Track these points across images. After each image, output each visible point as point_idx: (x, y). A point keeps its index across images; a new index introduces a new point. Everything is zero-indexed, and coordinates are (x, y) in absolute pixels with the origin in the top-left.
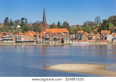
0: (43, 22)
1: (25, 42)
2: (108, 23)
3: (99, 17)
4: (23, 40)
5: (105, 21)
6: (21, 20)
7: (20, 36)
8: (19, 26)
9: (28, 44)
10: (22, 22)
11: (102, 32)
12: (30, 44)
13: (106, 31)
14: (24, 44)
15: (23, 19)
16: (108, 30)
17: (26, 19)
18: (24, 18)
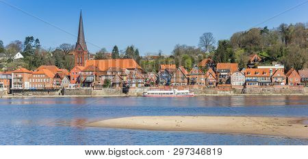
0: (78, 43)
1: (32, 90)
2: (231, 47)
3: (210, 34)
4: (27, 85)
5: (223, 44)
6: (26, 43)
7: (20, 76)
8: (19, 56)
9: (39, 95)
10: (28, 47)
11: (220, 66)
12: (46, 95)
13: (228, 65)
14: (31, 95)
15: (29, 39)
16: (232, 61)
17: (37, 40)
18: (32, 38)
